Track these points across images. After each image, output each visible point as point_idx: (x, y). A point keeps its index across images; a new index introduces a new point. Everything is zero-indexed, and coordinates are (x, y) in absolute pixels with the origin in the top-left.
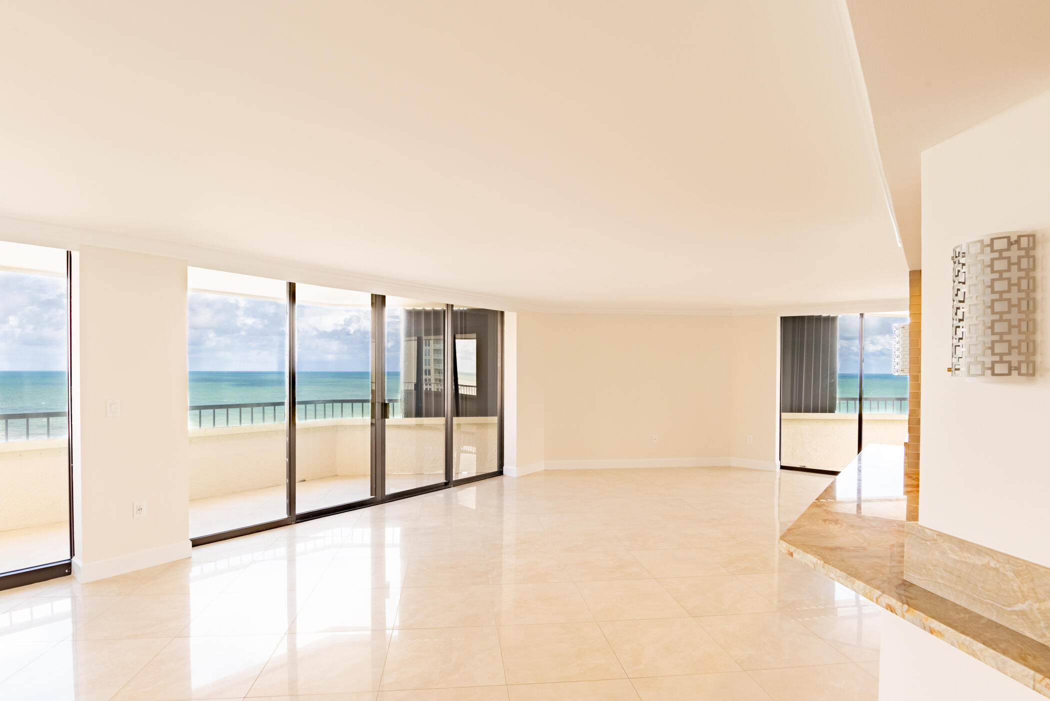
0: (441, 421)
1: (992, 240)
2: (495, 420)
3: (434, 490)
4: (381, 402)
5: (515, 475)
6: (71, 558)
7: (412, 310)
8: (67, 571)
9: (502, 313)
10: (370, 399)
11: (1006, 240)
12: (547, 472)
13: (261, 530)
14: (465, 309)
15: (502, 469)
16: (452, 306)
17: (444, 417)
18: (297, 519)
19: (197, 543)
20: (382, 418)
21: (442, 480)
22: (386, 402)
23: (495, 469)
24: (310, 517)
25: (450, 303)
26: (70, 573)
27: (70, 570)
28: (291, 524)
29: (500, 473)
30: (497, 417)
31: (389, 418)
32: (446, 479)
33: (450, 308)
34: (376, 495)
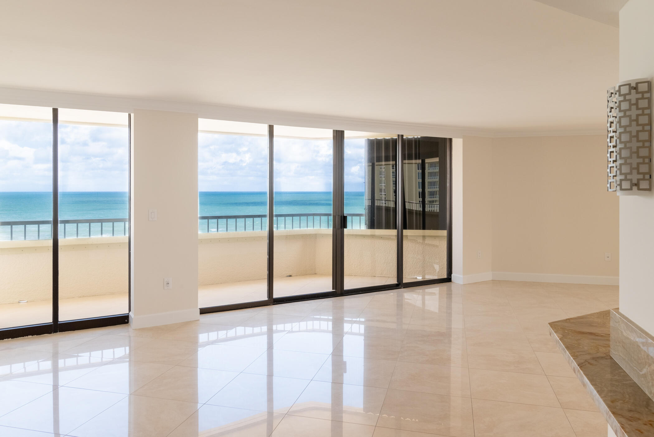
0: (394, 232)
1: (620, 86)
2: (445, 233)
3: (386, 289)
4: (340, 215)
5: (461, 282)
6: (129, 312)
7: (374, 139)
8: (126, 321)
9: (451, 140)
10: (332, 213)
11: (628, 86)
12: (495, 282)
13: (248, 307)
14: (419, 137)
15: (451, 276)
16: (402, 136)
17: (396, 229)
18: (274, 302)
19: (204, 311)
20: (341, 228)
21: (394, 281)
22: (345, 215)
23: (445, 276)
24: (284, 301)
25: (401, 134)
26: (128, 322)
27: (128, 320)
28: (270, 305)
29: (448, 279)
30: (446, 231)
31: (346, 228)
32: (398, 281)
33: (400, 138)
34: (336, 289)
